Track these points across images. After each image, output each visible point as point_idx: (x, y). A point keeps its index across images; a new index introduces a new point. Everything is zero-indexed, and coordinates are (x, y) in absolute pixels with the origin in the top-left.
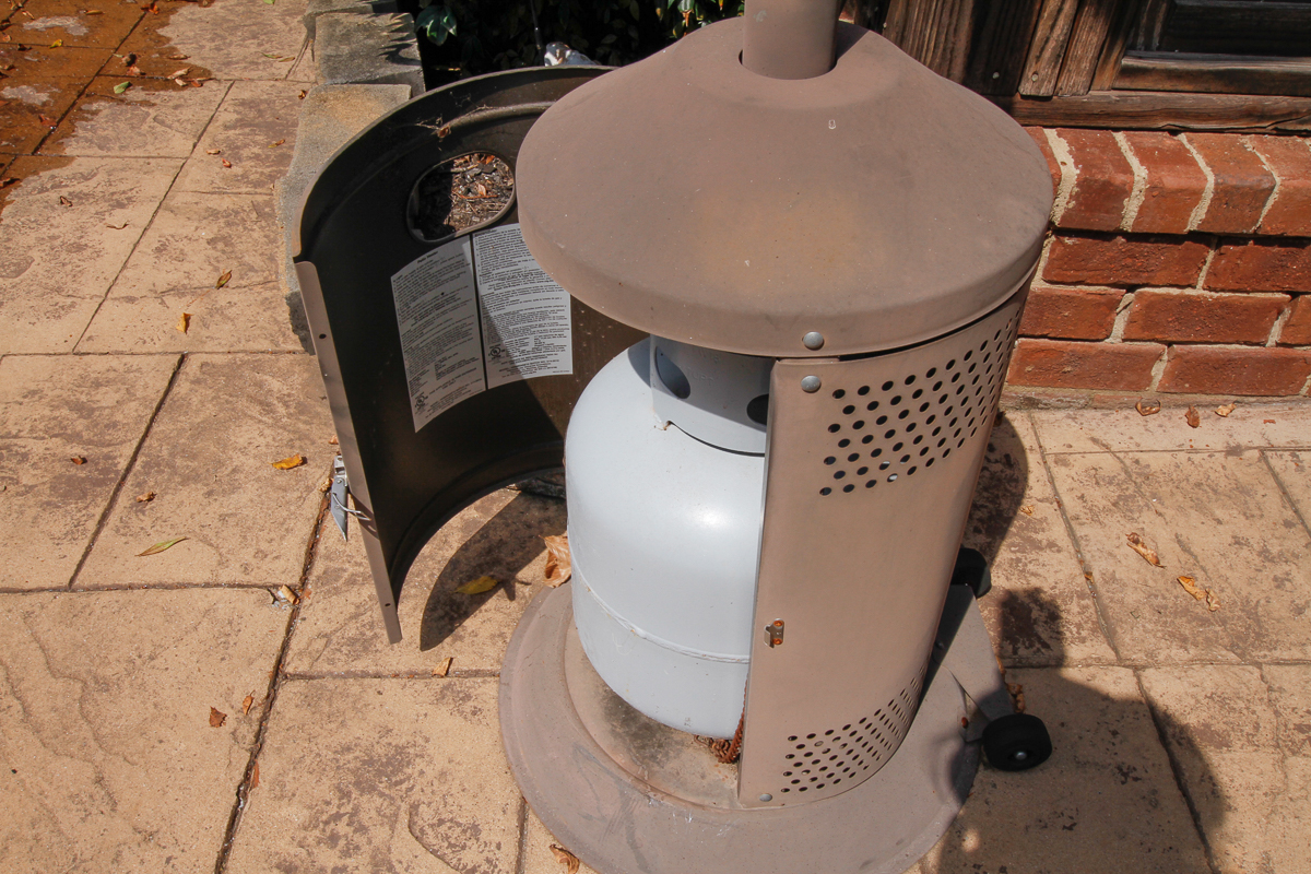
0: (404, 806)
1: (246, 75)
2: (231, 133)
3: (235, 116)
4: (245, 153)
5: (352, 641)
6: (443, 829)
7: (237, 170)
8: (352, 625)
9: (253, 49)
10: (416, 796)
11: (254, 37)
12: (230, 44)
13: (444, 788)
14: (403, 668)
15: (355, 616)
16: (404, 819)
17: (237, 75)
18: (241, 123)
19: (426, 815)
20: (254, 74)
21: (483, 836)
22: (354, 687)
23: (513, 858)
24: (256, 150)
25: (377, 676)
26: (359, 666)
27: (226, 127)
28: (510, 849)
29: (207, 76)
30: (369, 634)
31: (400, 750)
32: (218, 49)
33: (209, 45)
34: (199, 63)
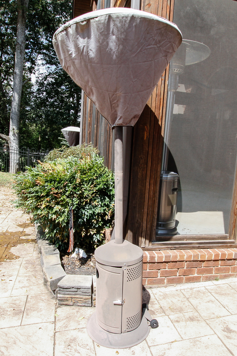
0: (77, 344)
1: (25, 256)
2: (25, 265)
3: (25, 262)
4: (28, 267)
5: (65, 327)
6: (83, 345)
7: (28, 270)
8: (64, 325)
9: (25, 252)
10: (78, 342)
11: (25, 251)
12: (21, 252)
13: (82, 341)
14: (73, 329)
15: (64, 324)
16: (77, 345)
17: (24, 256)
18: (26, 263)
19: (80, 344)
20: (26, 256)
21: (89, 345)
22: (66, 332)
23: (93, 347)
24: (30, 267)
25: (69, 330)
26: (66, 329)
27: (25, 264)
28: (93, 346)
29: (19, 257)
30: (67, 326)
31: (75, 338)
32: (19, 253)
33: (18, 252)
34: (17, 255)
